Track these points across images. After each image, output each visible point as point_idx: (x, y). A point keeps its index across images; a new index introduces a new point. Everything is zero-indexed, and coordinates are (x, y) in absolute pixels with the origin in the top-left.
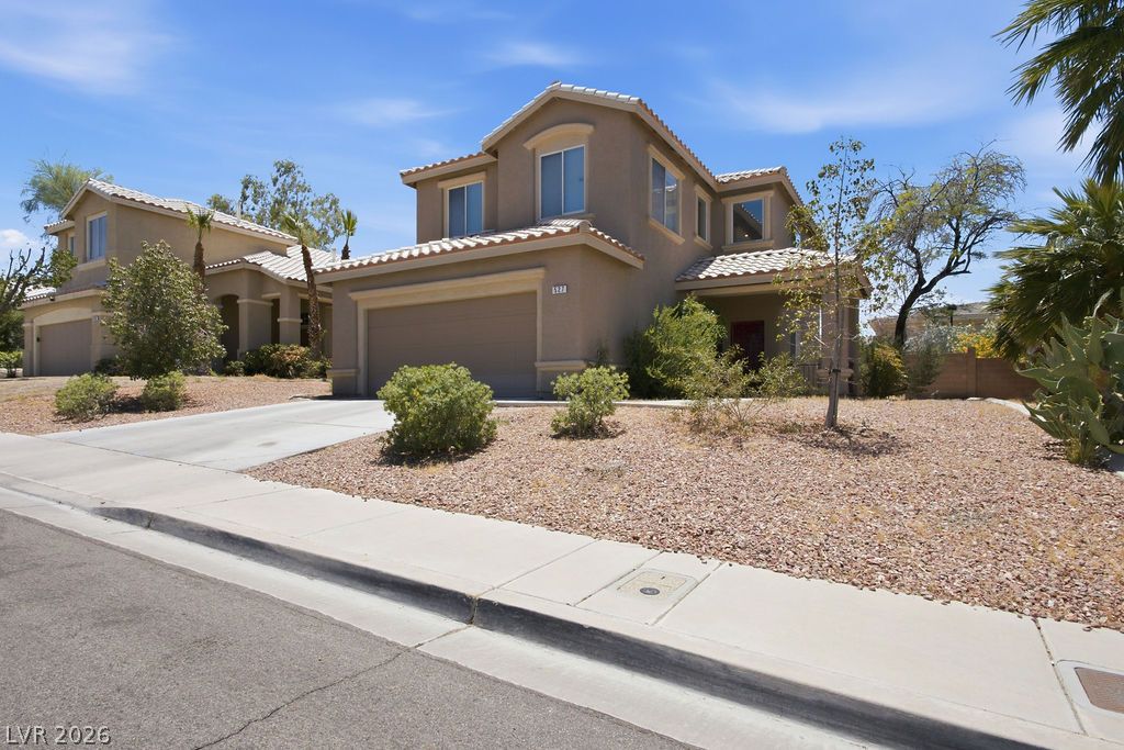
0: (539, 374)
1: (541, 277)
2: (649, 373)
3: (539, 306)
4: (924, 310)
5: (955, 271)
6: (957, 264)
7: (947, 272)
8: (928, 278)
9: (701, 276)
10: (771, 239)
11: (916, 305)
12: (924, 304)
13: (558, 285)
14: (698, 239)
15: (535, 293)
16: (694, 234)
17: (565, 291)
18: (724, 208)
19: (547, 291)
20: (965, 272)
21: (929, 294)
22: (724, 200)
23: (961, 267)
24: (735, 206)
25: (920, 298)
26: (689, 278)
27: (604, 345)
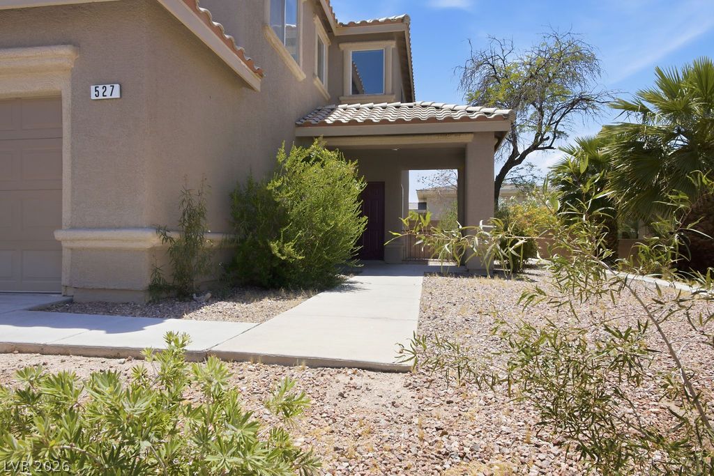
0: (66, 254)
1: (69, 64)
2: (276, 251)
3: (66, 124)
4: (514, 180)
5: (540, 146)
6: (542, 140)
7: (534, 147)
8: (521, 151)
9: (328, 121)
10: (393, 94)
11: (508, 176)
12: (515, 175)
13: (104, 83)
14: (317, 82)
15: (57, 98)
16: (314, 74)
17: (116, 94)
18: (342, 55)
19: (81, 94)
20: (550, 147)
21: (520, 166)
22: (342, 46)
23: (547, 143)
24: (354, 54)
25: (512, 169)
26: (313, 122)
27: (195, 204)
